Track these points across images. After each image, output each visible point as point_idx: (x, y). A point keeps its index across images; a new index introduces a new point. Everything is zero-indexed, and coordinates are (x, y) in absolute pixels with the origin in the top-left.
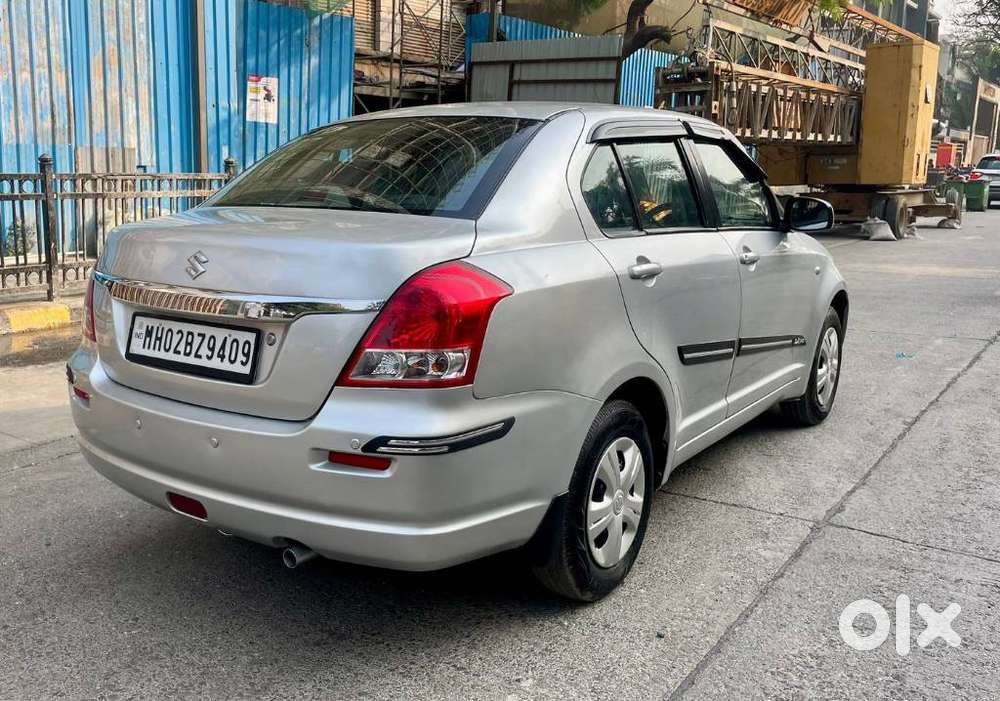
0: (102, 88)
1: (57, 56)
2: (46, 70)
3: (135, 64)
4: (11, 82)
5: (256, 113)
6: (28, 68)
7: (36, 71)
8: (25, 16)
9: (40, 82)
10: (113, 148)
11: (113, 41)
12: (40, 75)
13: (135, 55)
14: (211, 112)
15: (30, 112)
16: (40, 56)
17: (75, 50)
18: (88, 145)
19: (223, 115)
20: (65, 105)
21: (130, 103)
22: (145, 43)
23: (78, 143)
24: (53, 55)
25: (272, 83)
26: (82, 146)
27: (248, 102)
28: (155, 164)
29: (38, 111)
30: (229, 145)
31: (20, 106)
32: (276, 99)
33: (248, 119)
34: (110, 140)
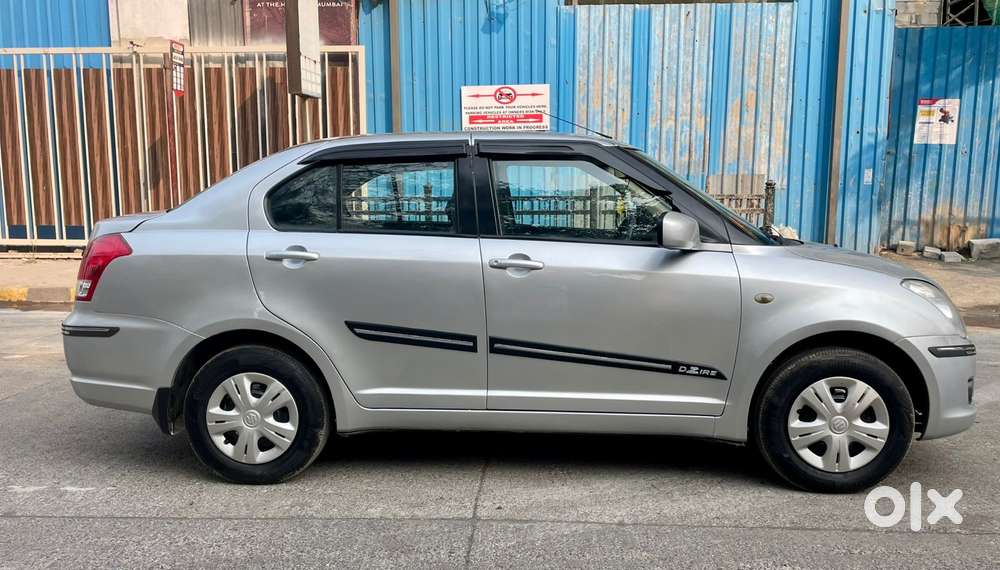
0: (738, 127)
1: (698, 105)
2: (689, 118)
3: (772, 104)
4: (659, 129)
5: (927, 135)
6: (673, 117)
7: (680, 119)
8: (675, 79)
9: (682, 127)
10: (743, 176)
11: (753, 88)
12: (682, 121)
13: (772, 96)
14: (854, 139)
15: (671, 150)
16: (684, 106)
17: (715, 99)
18: (720, 173)
19: (868, 140)
20: (702, 143)
21: (763, 137)
22: (784, 86)
23: (711, 171)
24: (695, 104)
25: (952, 105)
26: (714, 173)
27: (917, 125)
28: (785, 187)
29: (678, 149)
30: (874, 169)
31: (664, 146)
32: (956, 121)
33: (915, 141)
34: (741, 167)
